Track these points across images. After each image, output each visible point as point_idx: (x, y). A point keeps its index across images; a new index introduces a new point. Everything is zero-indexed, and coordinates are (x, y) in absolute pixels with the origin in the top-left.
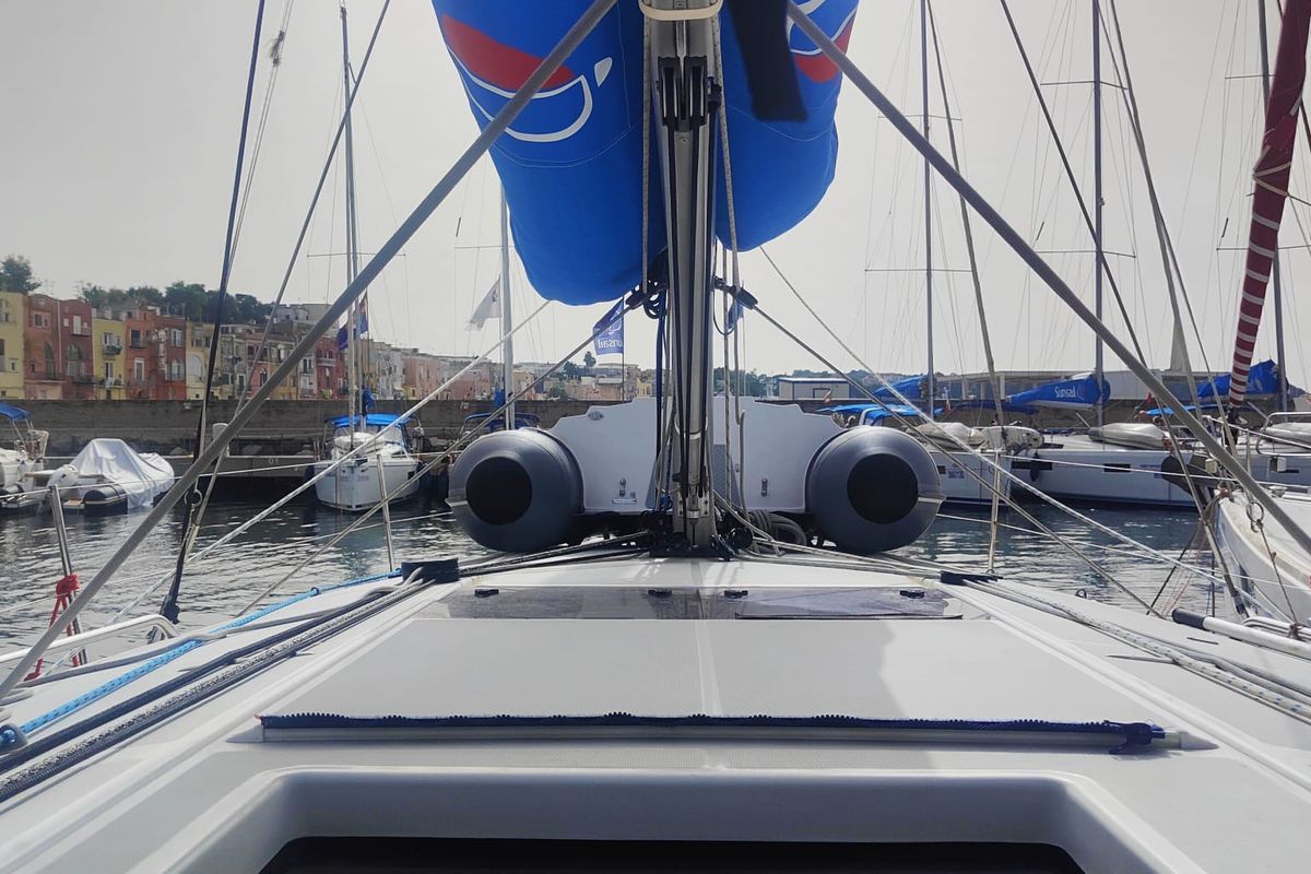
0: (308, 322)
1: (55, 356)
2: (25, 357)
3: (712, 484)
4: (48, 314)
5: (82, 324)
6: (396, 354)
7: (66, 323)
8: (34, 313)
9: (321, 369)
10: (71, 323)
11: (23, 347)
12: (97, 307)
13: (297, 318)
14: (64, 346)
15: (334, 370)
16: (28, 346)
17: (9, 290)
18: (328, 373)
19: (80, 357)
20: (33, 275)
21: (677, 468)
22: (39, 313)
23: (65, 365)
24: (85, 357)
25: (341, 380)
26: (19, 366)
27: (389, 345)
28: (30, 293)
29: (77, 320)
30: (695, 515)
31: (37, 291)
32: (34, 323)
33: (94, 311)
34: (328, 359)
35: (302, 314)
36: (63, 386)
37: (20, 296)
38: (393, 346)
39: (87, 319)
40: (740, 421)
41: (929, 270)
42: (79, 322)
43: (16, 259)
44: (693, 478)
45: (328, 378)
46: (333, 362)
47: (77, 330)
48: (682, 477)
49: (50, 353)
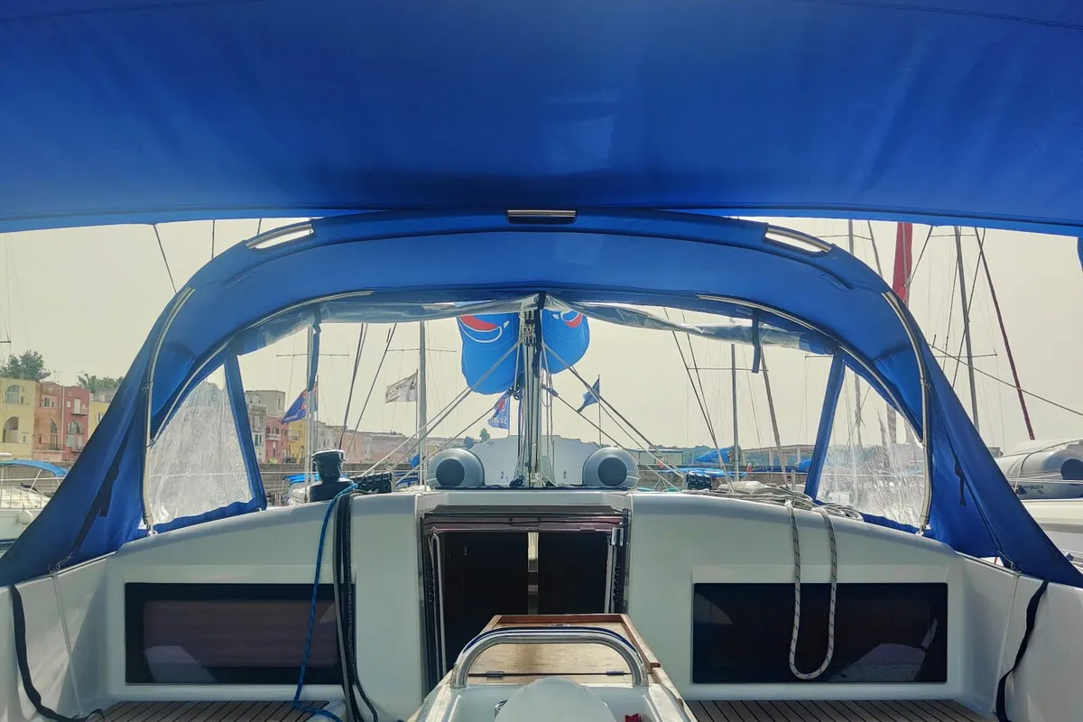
0: (261, 405)
1: (58, 431)
2: (35, 432)
3: (541, 467)
4: (56, 398)
5: (81, 406)
6: (330, 431)
7: (69, 405)
8: (44, 397)
9: (269, 442)
10: (73, 405)
11: (33, 423)
12: (93, 392)
13: (251, 402)
14: (66, 423)
15: (280, 444)
16: (37, 422)
17: (25, 379)
18: (274, 446)
19: (78, 432)
20: (44, 367)
21: (527, 460)
22: (48, 397)
23: (65, 438)
24: (81, 431)
25: (285, 451)
26: (30, 438)
27: (324, 423)
28: (41, 381)
29: (77, 403)
30: (534, 481)
31: (47, 379)
32: (43, 404)
33: (91, 395)
34: (275, 435)
35: (255, 399)
36: (64, 455)
37: (33, 383)
38: (327, 424)
39: (85, 402)
40: (553, 444)
41: (734, 369)
42: (79, 405)
43: (32, 354)
44: (533, 465)
45: (274, 450)
46: (279, 437)
47: (77, 411)
48: (529, 465)
49: (54, 428)
